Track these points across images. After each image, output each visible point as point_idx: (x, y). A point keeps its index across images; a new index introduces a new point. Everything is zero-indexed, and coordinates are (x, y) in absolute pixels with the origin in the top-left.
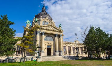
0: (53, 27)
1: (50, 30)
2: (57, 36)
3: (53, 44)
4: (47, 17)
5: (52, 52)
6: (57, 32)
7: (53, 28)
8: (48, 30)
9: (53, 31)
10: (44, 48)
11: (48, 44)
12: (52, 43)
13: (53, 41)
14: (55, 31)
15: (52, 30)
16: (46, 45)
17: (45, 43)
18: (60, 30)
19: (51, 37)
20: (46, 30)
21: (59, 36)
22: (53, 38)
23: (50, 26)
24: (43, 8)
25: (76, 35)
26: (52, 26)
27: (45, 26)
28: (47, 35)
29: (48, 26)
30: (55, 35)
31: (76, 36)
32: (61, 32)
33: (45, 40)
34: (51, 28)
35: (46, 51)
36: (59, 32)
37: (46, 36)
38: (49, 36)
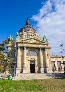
1: (32, 44)
2: (41, 49)
3: (36, 59)
4: (30, 30)
5: (36, 68)
6: (41, 45)
7: (36, 41)
8: (30, 43)
9: (36, 44)
10: (27, 64)
11: (31, 60)
12: (36, 57)
13: (37, 55)
14: (38, 44)
15: (34, 44)
16: (28, 61)
17: (28, 59)
18: (45, 43)
19: (35, 51)
20: (28, 43)
21: (44, 49)
22: (36, 52)
23: (32, 39)
24: (27, 21)
25: (62, 45)
26: (34, 39)
28: (29, 49)
29: (30, 39)
30: (38, 49)
31: (62, 47)
32: (45, 44)
33: (27, 55)
34: (33, 41)
35: (29, 67)
36: (43, 44)
37: (29, 51)
38: (31, 51)
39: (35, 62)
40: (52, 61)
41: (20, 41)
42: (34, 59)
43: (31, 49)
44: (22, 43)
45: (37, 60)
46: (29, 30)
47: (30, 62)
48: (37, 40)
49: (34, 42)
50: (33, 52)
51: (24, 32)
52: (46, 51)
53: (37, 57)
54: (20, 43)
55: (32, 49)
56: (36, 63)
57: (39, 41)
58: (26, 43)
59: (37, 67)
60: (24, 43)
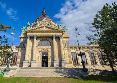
0: (48, 27)
1: (43, 32)
2: (54, 38)
3: (50, 50)
6: (54, 34)
7: (48, 29)
8: (41, 32)
9: (48, 32)
10: (38, 56)
11: (43, 51)
13: (51, 45)
14: (50, 32)
15: (46, 32)
16: (40, 52)
18: (59, 30)
19: (48, 40)
20: (39, 32)
21: (58, 38)
22: (50, 42)
23: (43, 27)
26: (46, 27)
27: (37, 29)
28: (41, 39)
29: (41, 27)
32: (59, 32)
33: (39, 45)
35: (40, 60)
36: (57, 32)
37: (41, 41)
38: (44, 40)
39: (47, 53)
40: (72, 52)
41: (30, 30)
42: (46, 50)
43: (43, 39)
44: (32, 32)
45: (50, 52)
46: (44, 19)
47: (41, 54)
48: (50, 28)
49: (46, 30)
50: (45, 42)
51: (37, 21)
52: (61, 40)
53: (50, 47)
54: (30, 32)
55: (45, 38)
56: (49, 55)
57: (52, 29)
58: (36, 32)
59: (50, 59)
60: (34, 32)
